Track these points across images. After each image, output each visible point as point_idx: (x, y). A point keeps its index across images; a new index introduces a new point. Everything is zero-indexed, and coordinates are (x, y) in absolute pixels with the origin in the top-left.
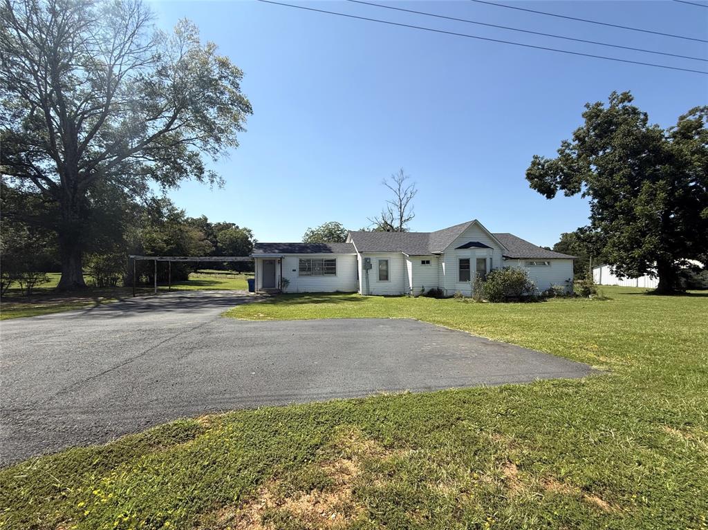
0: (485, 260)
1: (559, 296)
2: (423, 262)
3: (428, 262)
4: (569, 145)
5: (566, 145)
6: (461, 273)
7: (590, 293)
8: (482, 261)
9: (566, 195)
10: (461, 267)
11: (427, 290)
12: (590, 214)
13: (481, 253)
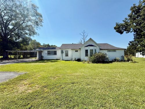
0: (93, 50)
1: (118, 61)
2: (76, 51)
3: (77, 51)
4: (127, 19)
5: (126, 19)
6: (86, 54)
7: (129, 60)
8: (92, 51)
9: (126, 33)
10: (86, 52)
11: (77, 59)
12: (134, 38)
13: (91, 48)
